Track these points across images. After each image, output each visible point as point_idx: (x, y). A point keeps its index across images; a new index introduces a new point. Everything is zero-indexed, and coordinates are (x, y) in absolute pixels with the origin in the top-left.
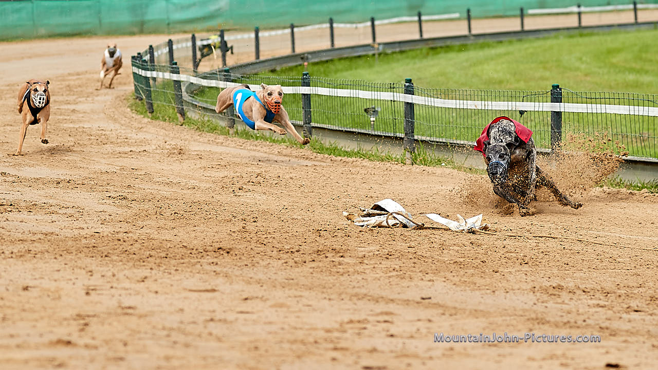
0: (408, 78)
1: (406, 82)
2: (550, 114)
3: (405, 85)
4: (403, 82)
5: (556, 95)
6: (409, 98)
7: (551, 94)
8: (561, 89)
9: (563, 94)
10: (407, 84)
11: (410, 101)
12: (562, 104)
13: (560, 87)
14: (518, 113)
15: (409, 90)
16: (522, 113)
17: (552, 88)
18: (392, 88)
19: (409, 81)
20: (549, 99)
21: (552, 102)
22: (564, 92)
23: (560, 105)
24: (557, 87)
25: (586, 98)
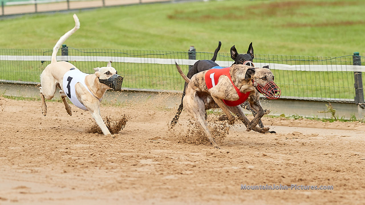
7: (62, 51)
8: (67, 48)
9: (69, 50)
12: (69, 56)
13: (67, 46)
14: (40, 62)
16: (42, 62)
17: (62, 47)
21: (62, 55)
22: (70, 49)
23: (67, 57)
24: (66, 46)
25: (84, 52)
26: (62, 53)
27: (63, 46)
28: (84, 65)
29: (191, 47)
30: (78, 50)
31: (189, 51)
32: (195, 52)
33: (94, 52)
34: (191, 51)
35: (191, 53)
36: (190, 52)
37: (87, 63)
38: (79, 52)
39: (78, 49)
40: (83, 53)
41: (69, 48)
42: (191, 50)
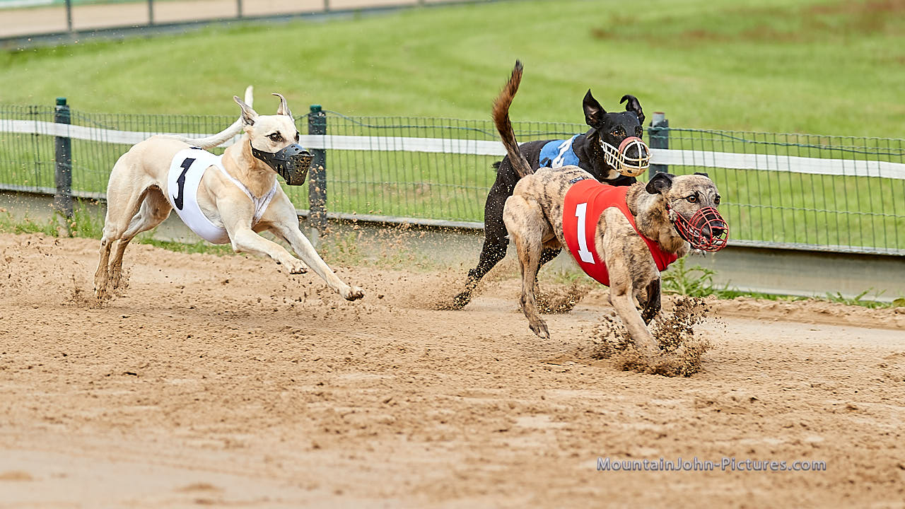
0: (61, 97)
1: (58, 105)
3: (55, 109)
4: (53, 105)
5: (317, 122)
6: (63, 130)
7: (309, 121)
8: (324, 113)
9: (328, 120)
11: (64, 135)
12: (327, 137)
13: (323, 109)
15: (63, 117)
17: (309, 112)
18: (33, 114)
19: (62, 102)
20: (305, 128)
21: (310, 133)
22: (330, 118)
23: (324, 138)
24: (319, 109)
25: (369, 127)
26: (309, 127)
27: (312, 109)
28: (368, 159)
29: (656, 115)
30: (353, 121)
31: (651, 125)
32: (666, 128)
33: (395, 125)
34: (655, 126)
35: (655, 132)
36: (653, 128)
37: (375, 156)
38: (355, 124)
39: (353, 118)
40: (367, 128)
41: (328, 115)
42: (654, 124)
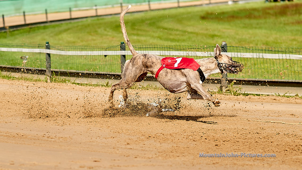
0: (47, 42)
1: (46, 44)
2: (120, 56)
3: (46, 45)
4: (45, 44)
5: (123, 47)
6: (48, 51)
7: (121, 47)
10: (47, 45)
11: (48, 53)
12: (126, 51)
13: (125, 43)
14: (104, 56)
15: (48, 47)
17: (120, 44)
18: (39, 47)
19: (48, 43)
20: (120, 49)
25: (138, 48)
29: (223, 42)
32: (226, 46)
42: (223, 45)
